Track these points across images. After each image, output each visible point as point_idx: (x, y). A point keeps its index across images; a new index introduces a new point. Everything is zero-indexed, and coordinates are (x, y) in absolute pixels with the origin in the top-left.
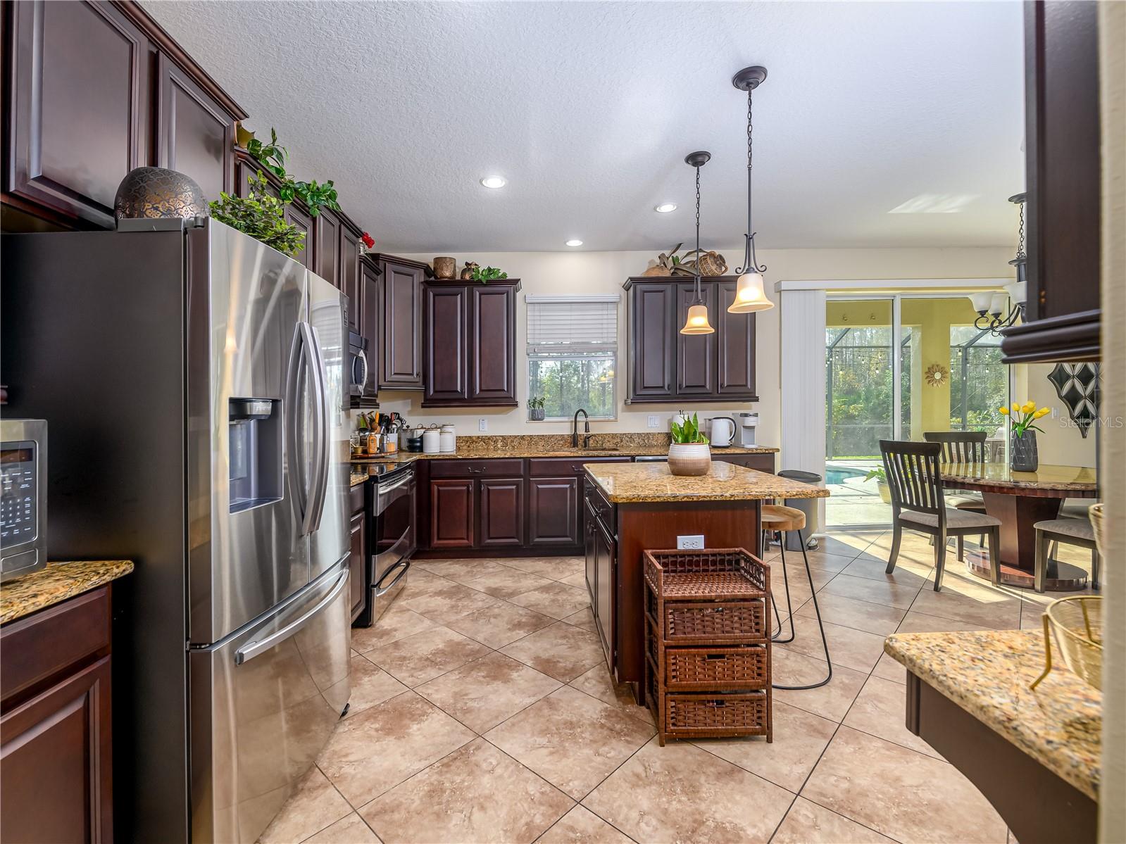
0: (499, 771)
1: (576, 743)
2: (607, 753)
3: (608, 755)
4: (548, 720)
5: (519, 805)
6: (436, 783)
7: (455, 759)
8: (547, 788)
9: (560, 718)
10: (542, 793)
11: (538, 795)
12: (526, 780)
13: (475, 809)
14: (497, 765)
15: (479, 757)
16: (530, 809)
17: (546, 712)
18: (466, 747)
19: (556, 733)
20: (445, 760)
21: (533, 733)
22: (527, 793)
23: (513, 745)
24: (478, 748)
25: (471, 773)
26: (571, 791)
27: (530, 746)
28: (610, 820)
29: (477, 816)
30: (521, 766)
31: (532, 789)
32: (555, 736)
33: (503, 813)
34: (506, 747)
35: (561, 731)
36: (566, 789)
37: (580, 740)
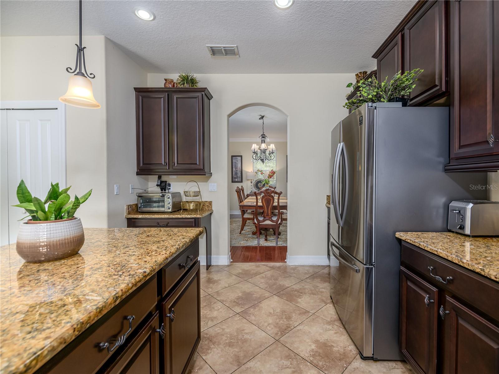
0: (266, 324)
1: (231, 335)
2: (219, 329)
3: (219, 328)
4: (242, 348)
5: (258, 314)
6: (290, 321)
7: (285, 330)
8: (247, 318)
9: (235, 349)
10: (249, 316)
11: (251, 316)
12: (255, 320)
13: (273, 313)
14: (267, 327)
15: (275, 330)
16: (254, 312)
17: (242, 354)
18: (282, 335)
19: (239, 340)
20: (290, 329)
21: (250, 341)
22: (255, 317)
23: (260, 335)
24: (277, 334)
25: (277, 324)
26: (239, 317)
27: (253, 334)
28: (229, 309)
29: (272, 311)
30: (257, 326)
31: (253, 318)
32: (240, 339)
33: (263, 312)
34: (264, 334)
35: (237, 341)
36: (241, 317)
37: (229, 336)
